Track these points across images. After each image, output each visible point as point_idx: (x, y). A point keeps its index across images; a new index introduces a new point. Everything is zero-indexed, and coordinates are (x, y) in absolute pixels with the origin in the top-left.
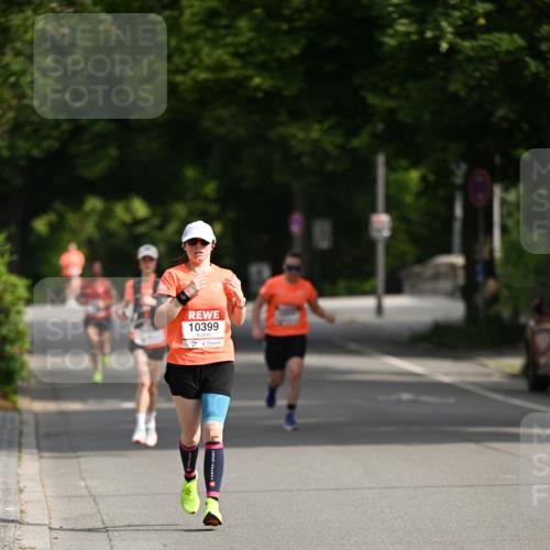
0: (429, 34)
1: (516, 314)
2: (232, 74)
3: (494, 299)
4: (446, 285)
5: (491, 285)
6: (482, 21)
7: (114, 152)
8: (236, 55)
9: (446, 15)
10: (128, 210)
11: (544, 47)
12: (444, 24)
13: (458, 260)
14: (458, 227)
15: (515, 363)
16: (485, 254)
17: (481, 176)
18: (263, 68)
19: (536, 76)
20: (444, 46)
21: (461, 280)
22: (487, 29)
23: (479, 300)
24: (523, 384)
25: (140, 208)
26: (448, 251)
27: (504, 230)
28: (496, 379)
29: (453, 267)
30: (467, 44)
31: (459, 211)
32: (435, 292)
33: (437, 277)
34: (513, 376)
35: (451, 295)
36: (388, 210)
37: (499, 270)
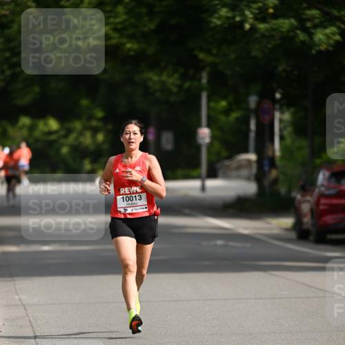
0: (238, 19)
1: (290, 191)
2: (114, 42)
3: (276, 181)
4: (245, 172)
5: (274, 173)
6: (271, 11)
7: (37, 89)
8: (115, 30)
9: (249, 7)
10: (46, 124)
11: (309, 24)
12: (247, 13)
13: (252, 157)
14: (252, 135)
15: (288, 222)
16: (270, 153)
17: (267, 104)
18: (132, 37)
19: (303, 43)
20: (247, 26)
21: (254, 170)
22: (275, 16)
23: (266, 183)
24: (293, 235)
25: (53, 124)
26: (246, 151)
27: (282, 138)
28: (276, 231)
29: (249, 161)
30: (262, 26)
31: (253, 126)
32: (238, 177)
33: (239, 167)
34: (287, 230)
35: (248, 179)
36: (209, 126)
37: (278, 162)
